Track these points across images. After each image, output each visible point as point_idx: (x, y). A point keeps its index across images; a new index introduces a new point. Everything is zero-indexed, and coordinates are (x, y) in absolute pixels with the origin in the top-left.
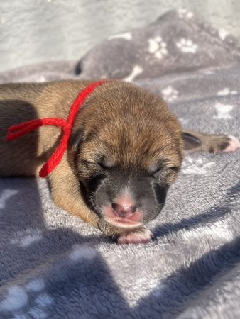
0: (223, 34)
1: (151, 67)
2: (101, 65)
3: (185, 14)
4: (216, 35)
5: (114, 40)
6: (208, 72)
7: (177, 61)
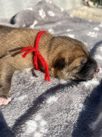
0: (62, 10)
1: (40, 21)
2: (23, 20)
3: (49, 2)
4: (60, 10)
5: (26, 10)
6: (59, 23)
7: (49, 19)
